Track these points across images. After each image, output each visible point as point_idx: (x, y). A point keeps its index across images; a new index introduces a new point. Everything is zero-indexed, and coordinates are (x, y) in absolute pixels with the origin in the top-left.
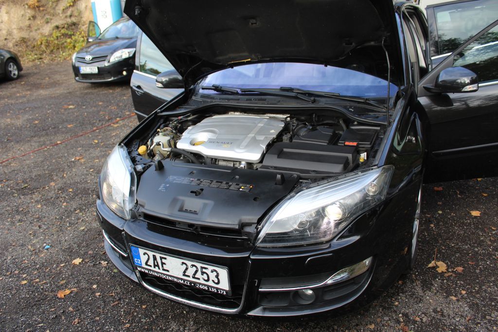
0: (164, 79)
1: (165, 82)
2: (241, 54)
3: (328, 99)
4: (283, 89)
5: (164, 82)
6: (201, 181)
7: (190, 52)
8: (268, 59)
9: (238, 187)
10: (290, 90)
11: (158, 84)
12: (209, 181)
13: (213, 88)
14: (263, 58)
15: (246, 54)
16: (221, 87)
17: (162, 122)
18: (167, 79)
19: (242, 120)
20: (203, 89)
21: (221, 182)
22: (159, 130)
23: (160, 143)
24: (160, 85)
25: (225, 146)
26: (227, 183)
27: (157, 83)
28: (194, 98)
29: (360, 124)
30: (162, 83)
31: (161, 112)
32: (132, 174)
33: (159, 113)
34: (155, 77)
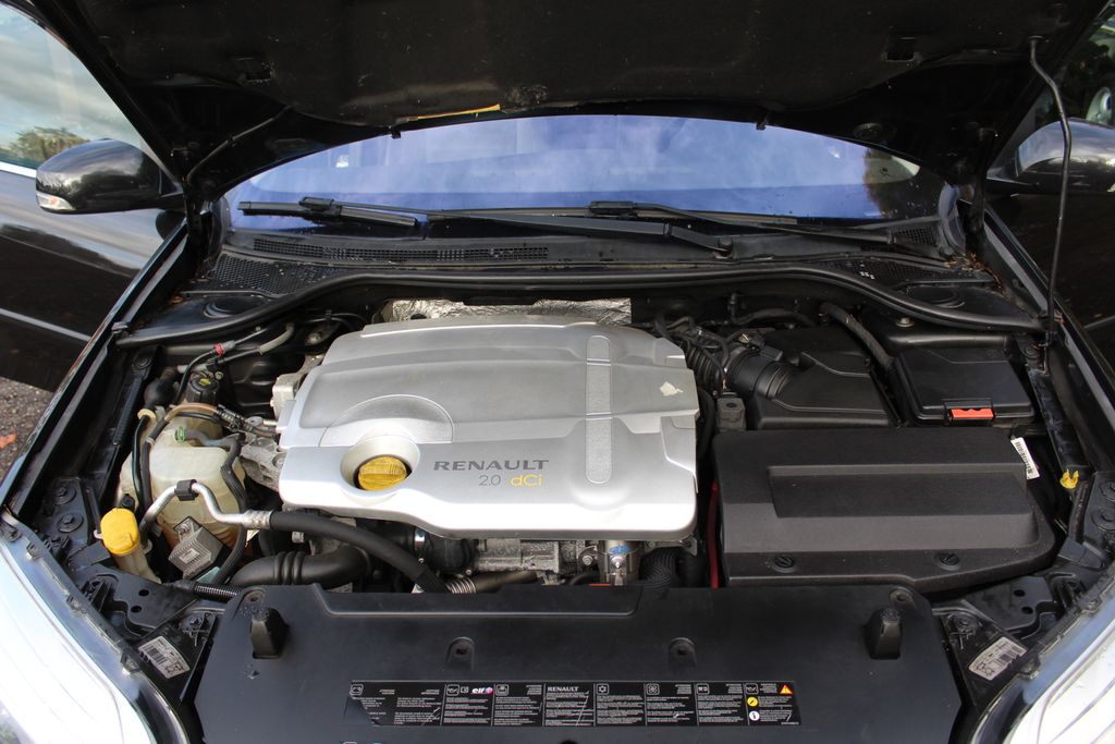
0: (69, 180)
1: (74, 191)
2: (461, 87)
3: (767, 239)
4: (600, 210)
5: (69, 189)
6: (538, 699)
7: (242, 77)
8: (571, 105)
9: (729, 701)
10: (626, 210)
11: (50, 198)
12: (574, 692)
13: (300, 209)
14: (550, 100)
15: (486, 86)
16: (340, 207)
17: (144, 373)
18: (78, 178)
19: (508, 347)
20: (248, 212)
21: (638, 689)
22: (143, 412)
23: (195, 487)
24: (58, 203)
25: (522, 478)
26: (668, 690)
27: (40, 194)
28: (227, 251)
29: (923, 325)
30: (59, 192)
31: (132, 328)
32: (144, 706)
33: (120, 336)
34: (32, 173)
